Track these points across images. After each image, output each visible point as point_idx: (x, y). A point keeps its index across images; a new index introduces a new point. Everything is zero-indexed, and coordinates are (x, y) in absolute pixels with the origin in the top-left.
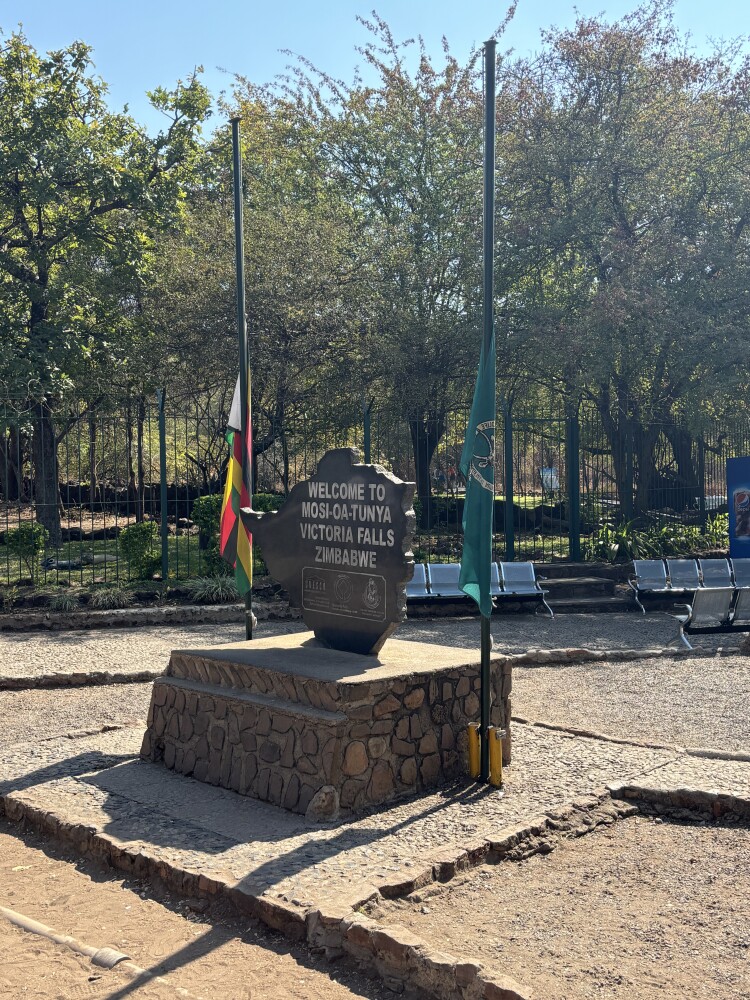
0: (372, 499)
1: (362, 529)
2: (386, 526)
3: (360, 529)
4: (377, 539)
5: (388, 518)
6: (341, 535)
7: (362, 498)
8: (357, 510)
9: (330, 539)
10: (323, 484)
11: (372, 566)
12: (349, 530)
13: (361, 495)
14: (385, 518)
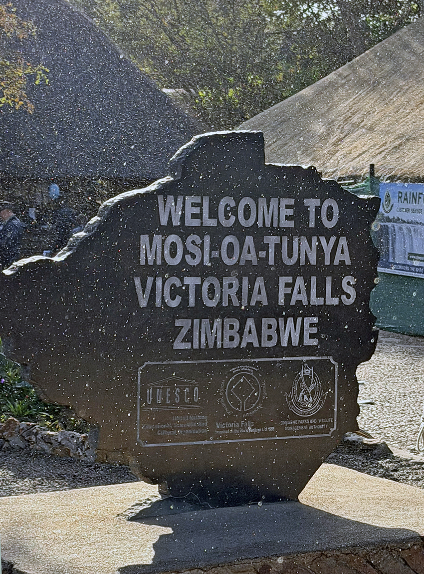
0: (312, 224)
1: (289, 279)
2: (339, 271)
3: (283, 280)
4: (321, 293)
5: (344, 256)
6: (239, 293)
7: (291, 224)
8: (278, 247)
9: (212, 304)
10: (197, 200)
11: (308, 341)
12: (259, 282)
13: (288, 218)
14: (339, 257)
